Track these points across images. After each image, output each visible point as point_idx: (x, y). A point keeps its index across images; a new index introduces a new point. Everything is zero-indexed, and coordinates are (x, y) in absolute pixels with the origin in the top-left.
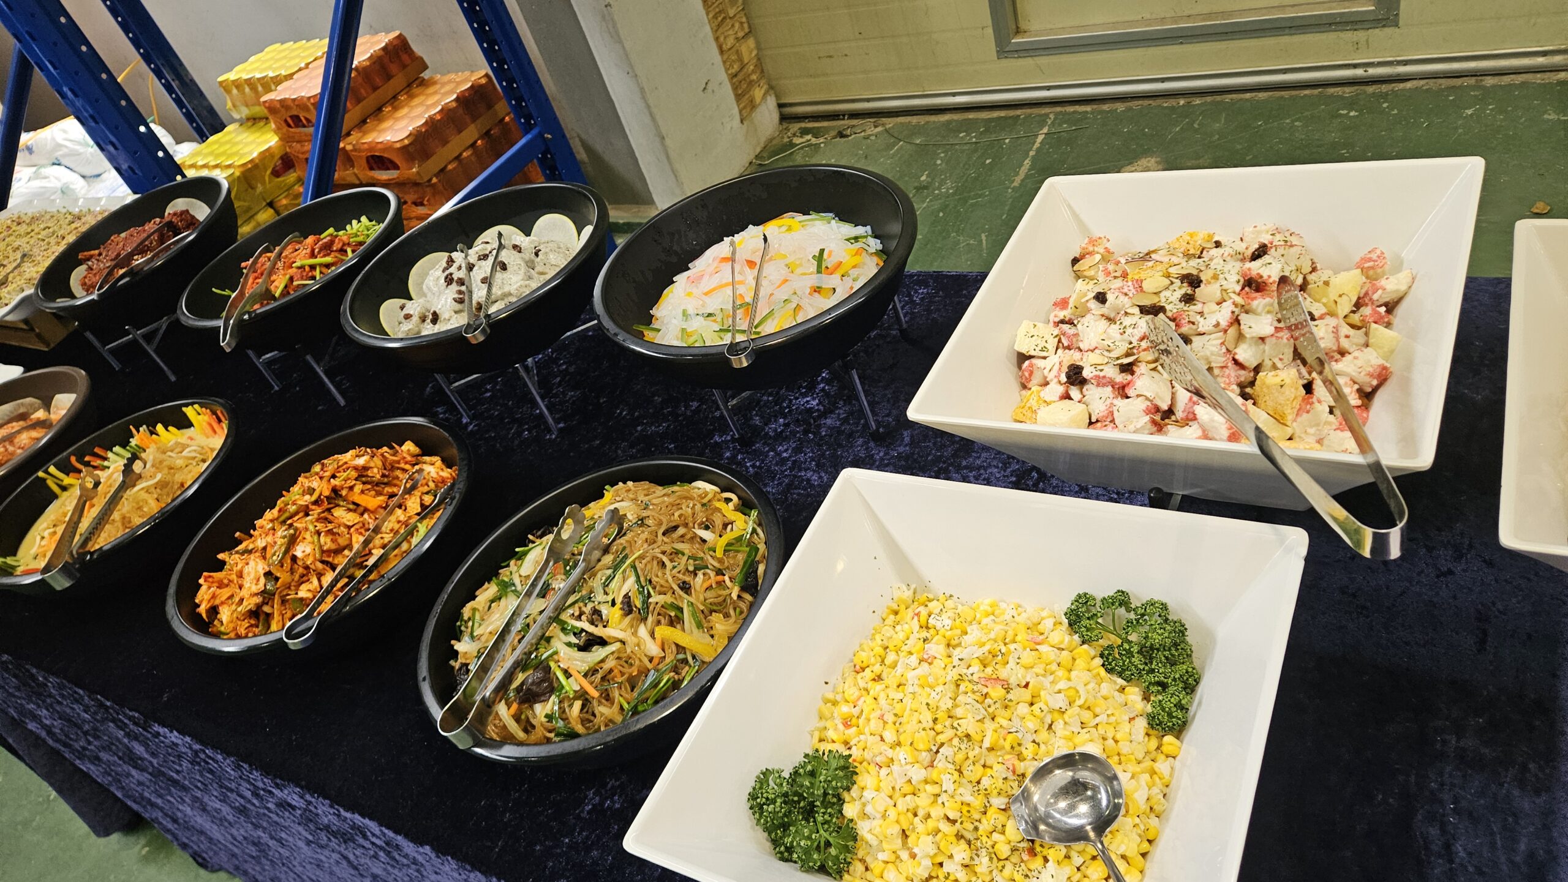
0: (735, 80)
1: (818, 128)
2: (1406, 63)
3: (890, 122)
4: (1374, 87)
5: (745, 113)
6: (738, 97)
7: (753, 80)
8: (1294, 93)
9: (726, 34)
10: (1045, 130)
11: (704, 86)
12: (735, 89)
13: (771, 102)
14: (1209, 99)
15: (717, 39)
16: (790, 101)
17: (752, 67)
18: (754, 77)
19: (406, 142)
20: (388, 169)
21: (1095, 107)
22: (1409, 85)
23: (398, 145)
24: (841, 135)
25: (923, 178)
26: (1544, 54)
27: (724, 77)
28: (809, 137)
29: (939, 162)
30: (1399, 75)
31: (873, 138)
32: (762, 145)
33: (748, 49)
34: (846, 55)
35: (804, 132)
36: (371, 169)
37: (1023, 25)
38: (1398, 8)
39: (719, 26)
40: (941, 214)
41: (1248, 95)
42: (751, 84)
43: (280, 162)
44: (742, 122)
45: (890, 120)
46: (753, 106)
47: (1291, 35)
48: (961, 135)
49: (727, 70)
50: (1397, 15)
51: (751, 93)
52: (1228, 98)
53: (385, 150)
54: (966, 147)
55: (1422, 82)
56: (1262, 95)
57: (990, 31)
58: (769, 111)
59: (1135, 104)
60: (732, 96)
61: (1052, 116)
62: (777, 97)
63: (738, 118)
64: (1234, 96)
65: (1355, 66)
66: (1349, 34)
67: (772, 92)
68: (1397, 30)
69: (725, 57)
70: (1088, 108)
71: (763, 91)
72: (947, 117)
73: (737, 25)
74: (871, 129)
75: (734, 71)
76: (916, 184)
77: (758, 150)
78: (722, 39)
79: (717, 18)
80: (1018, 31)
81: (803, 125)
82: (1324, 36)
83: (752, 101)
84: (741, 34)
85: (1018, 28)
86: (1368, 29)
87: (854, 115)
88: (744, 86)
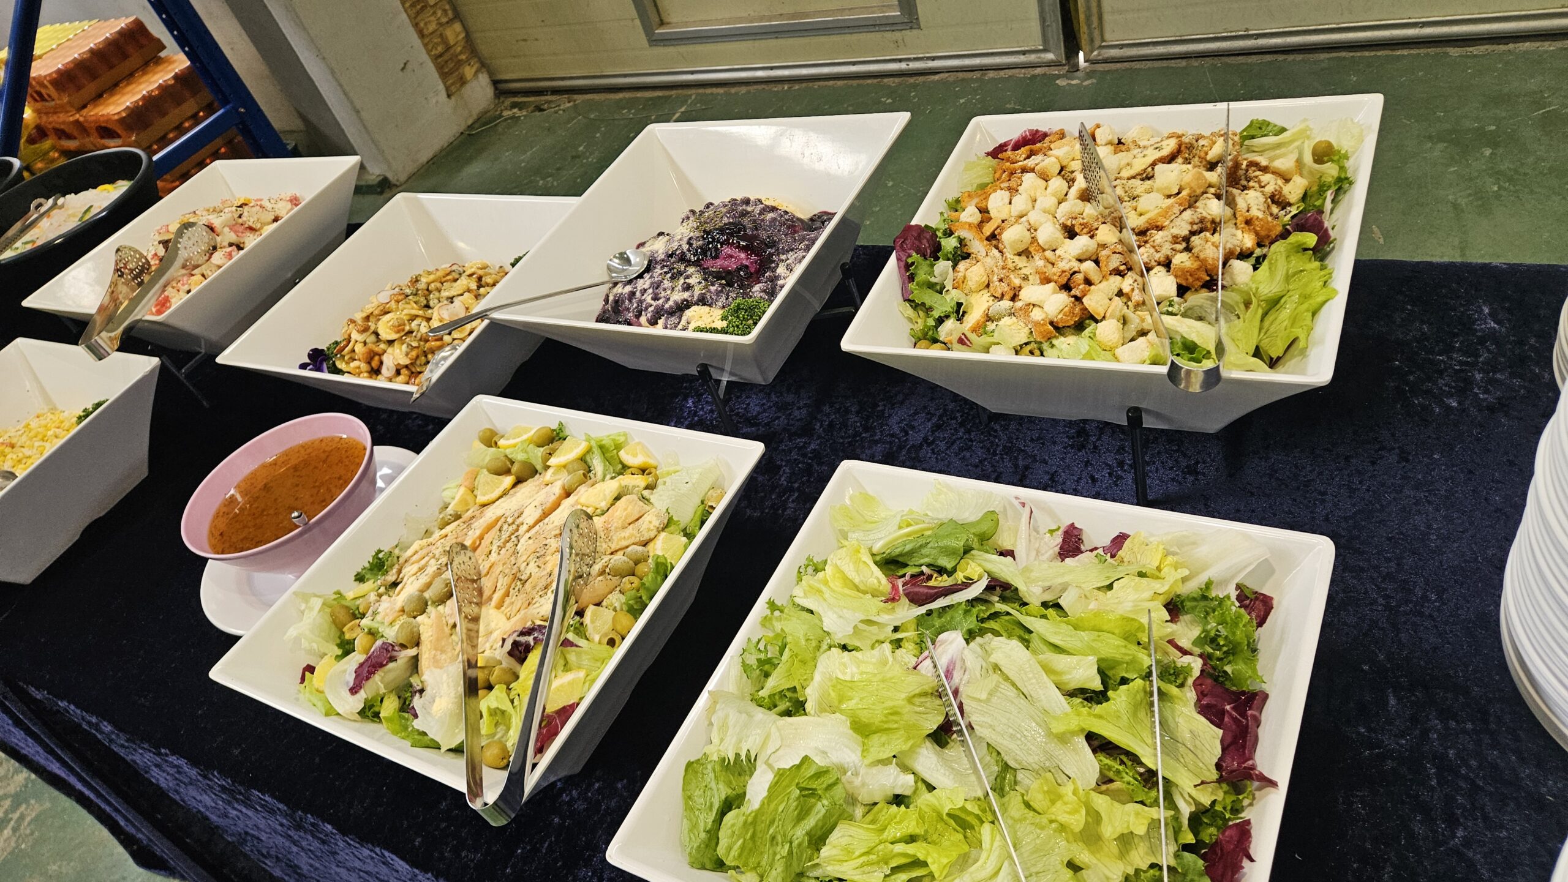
0: (439, 60)
1: (525, 102)
2: (933, 59)
3: (579, 98)
4: (915, 78)
5: (453, 89)
6: (444, 75)
7: (462, 60)
8: (861, 82)
9: (427, 20)
10: (683, 109)
11: (402, 65)
12: (440, 68)
13: (484, 79)
14: (804, 85)
15: (416, 25)
16: (508, 78)
17: (459, 49)
18: (463, 57)
19: (124, 115)
20: (113, 137)
21: (726, 89)
22: (937, 77)
23: (116, 117)
24: (540, 109)
25: (581, 148)
26: (1024, 53)
27: (424, 57)
28: (515, 110)
29: (598, 135)
30: (930, 69)
31: (561, 112)
32: (475, 117)
33: (454, 33)
34: (536, 40)
35: (514, 105)
36: (102, 137)
37: (666, 20)
38: (917, 15)
39: (418, 13)
40: (579, 180)
41: (831, 83)
42: (460, 63)
43: (34, 131)
44: (449, 96)
45: (580, 96)
46: (463, 81)
47: (851, 33)
48: (624, 112)
49: (428, 52)
50: (917, 19)
51: (461, 71)
52: (816, 85)
53: (107, 121)
54: (622, 122)
55: (947, 75)
56: (840, 83)
57: (638, 22)
58: (482, 87)
59: (753, 88)
60: (436, 75)
61: (693, 97)
62: (491, 74)
63: (444, 94)
64: (821, 83)
65: (900, 60)
66: (889, 35)
67: (484, 70)
68: (920, 31)
69: (426, 40)
70: (721, 91)
71: (474, 70)
72: (620, 95)
73: (439, 13)
74: (565, 104)
75: (437, 52)
76: (574, 154)
77: (470, 122)
78: (422, 25)
79: (415, 6)
80: (662, 23)
81: (516, 99)
82: (870, 35)
83: (461, 78)
84: (444, 20)
85: (661, 20)
86: (901, 30)
87: (556, 91)
88: (451, 65)
